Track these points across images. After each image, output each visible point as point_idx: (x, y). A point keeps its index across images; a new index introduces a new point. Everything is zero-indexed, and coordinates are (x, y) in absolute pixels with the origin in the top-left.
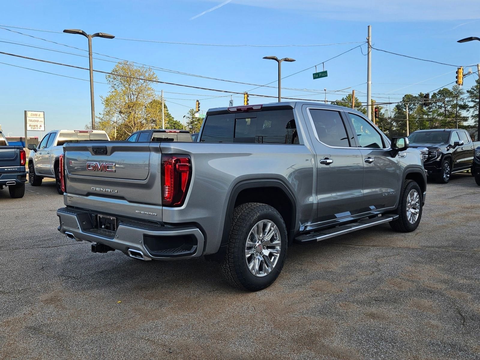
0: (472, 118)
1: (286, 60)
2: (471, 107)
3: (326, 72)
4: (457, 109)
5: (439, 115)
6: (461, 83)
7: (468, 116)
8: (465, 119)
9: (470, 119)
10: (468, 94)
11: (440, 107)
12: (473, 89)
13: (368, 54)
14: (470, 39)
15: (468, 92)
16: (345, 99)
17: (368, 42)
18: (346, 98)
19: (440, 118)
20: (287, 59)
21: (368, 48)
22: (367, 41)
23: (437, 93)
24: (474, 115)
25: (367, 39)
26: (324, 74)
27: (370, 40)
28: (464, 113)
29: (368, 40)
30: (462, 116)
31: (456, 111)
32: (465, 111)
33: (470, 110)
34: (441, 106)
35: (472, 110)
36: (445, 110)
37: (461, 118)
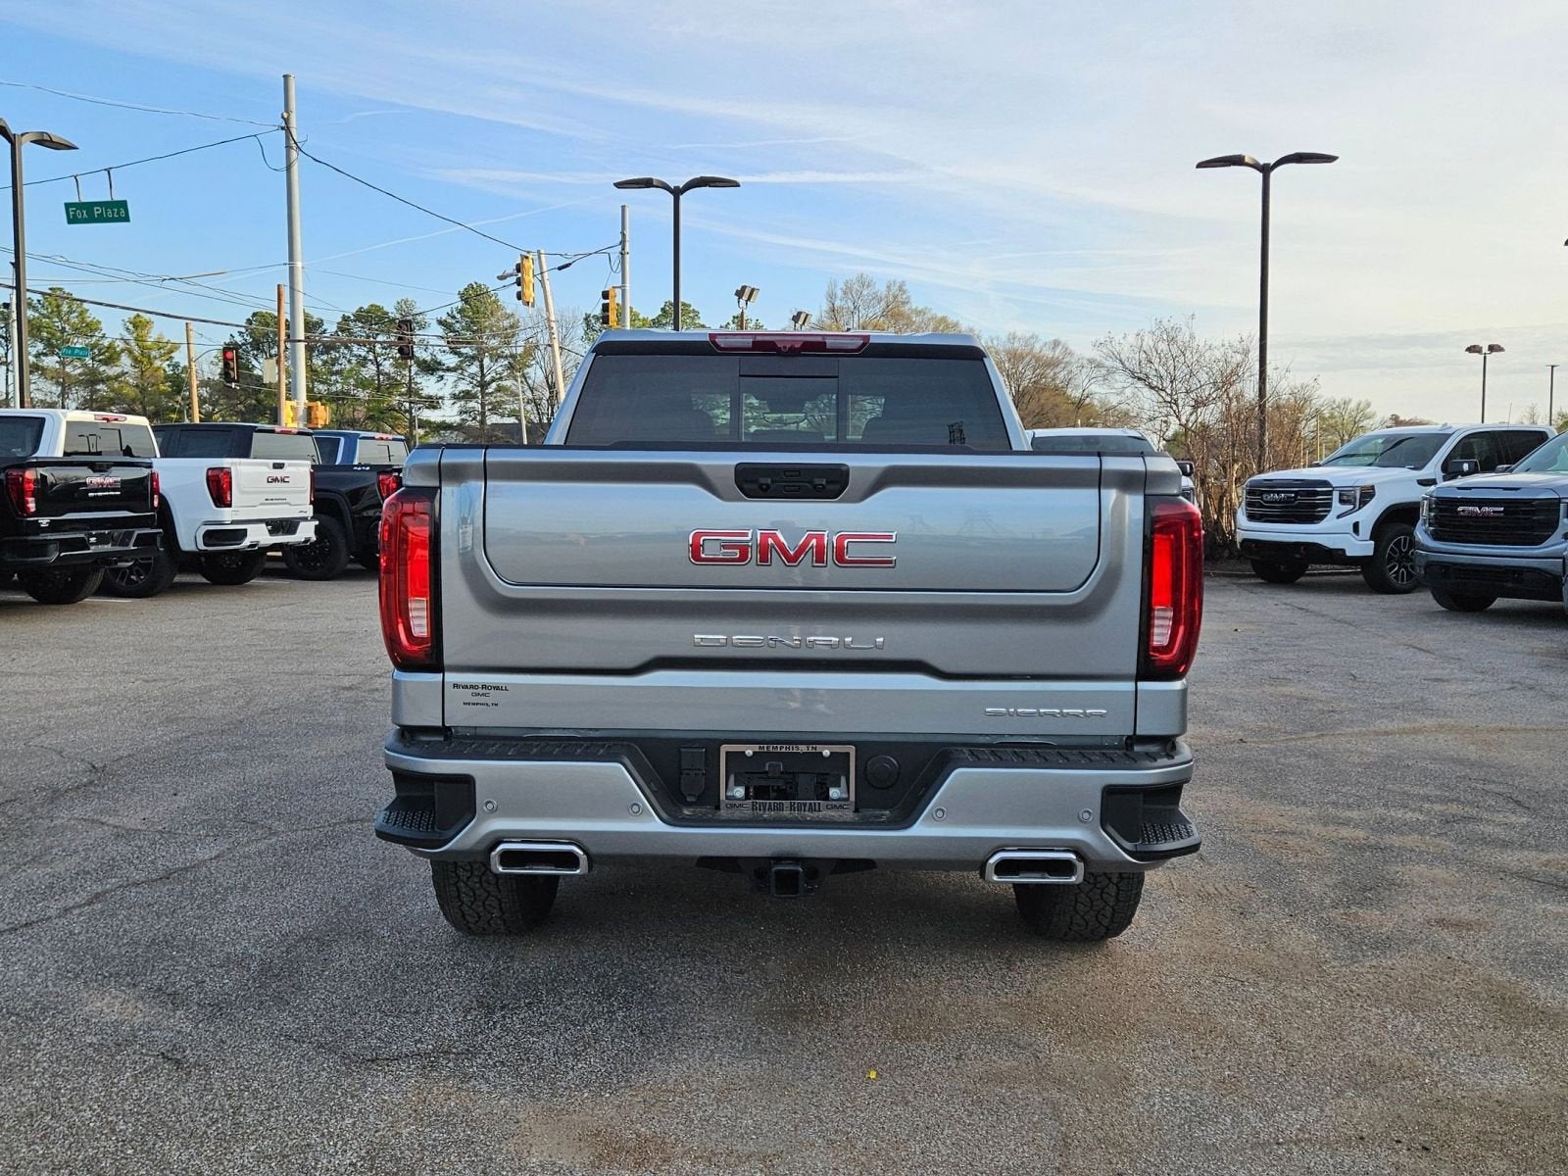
0: (453, 401)
1: (45, 141)
2: (449, 370)
3: (123, 204)
4: (410, 371)
5: (362, 384)
6: (532, 300)
7: (440, 394)
8: (433, 403)
9: (448, 402)
10: (440, 331)
11: (363, 362)
12: (454, 317)
13: (289, 168)
14: (647, 183)
15: (440, 322)
16: (35, 302)
17: (287, 129)
18: (39, 301)
19: (362, 394)
20: (46, 137)
21: (288, 147)
22: (283, 125)
23: (352, 318)
24: (457, 393)
25: (283, 117)
26: (115, 211)
27: (293, 123)
28: (429, 385)
29: (287, 121)
30: (424, 393)
31: (410, 376)
32: (433, 379)
33: (445, 377)
34: (365, 358)
35: (451, 377)
36: (379, 373)
37: (422, 397)
